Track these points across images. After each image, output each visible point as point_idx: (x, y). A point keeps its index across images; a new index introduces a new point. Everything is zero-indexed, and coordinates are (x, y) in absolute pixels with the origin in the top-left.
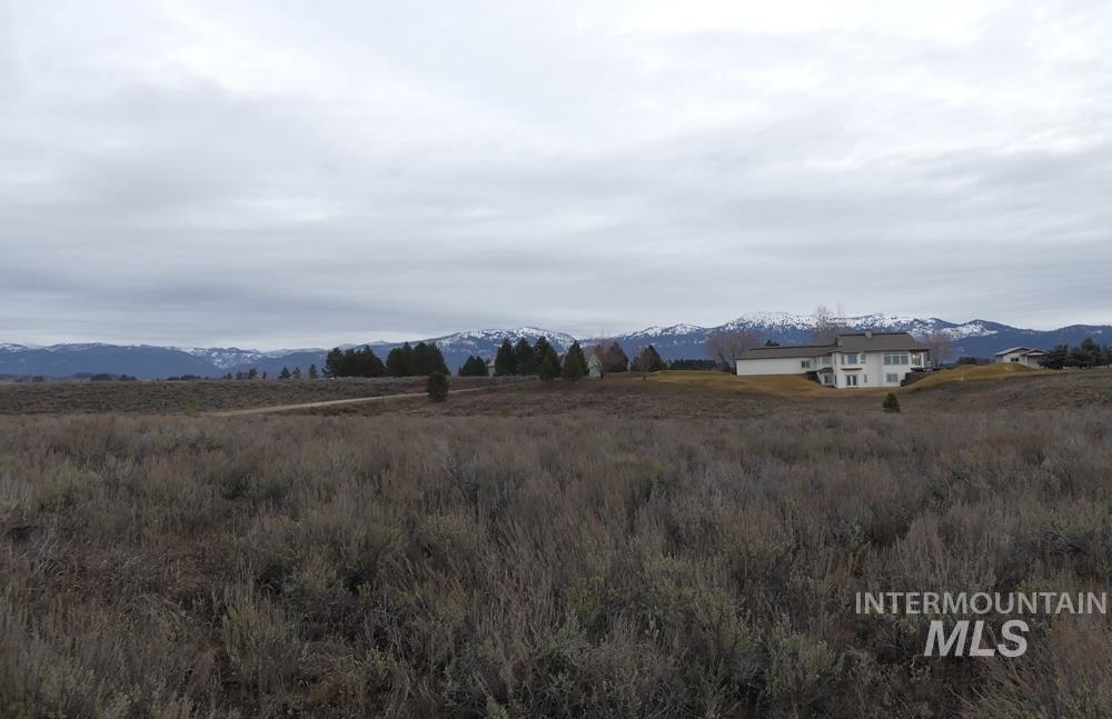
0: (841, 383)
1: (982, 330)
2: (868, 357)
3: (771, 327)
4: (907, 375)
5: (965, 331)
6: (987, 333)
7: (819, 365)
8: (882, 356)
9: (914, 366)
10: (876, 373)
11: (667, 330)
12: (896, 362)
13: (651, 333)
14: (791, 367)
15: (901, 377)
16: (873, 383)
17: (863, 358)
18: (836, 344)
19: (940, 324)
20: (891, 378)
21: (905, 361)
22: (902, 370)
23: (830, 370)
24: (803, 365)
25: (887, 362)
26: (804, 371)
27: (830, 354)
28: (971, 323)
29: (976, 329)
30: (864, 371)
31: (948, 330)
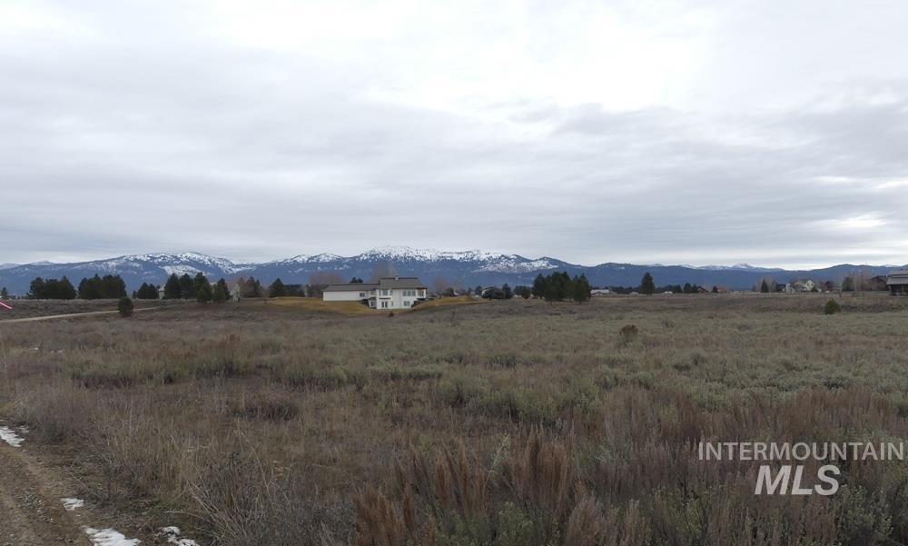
0: (379, 306)
1: (548, 265)
2: (394, 292)
3: (396, 258)
4: (415, 302)
5: (536, 265)
6: (551, 267)
7: (368, 295)
8: (402, 291)
9: (419, 297)
10: (398, 300)
11: (312, 258)
12: (409, 295)
13: (299, 260)
14: (354, 296)
15: (412, 303)
16: (396, 306)
17: (391, 292)
18: (379, 284)
19: (520, 259)
20: (406, 303)
21: (414, 294)
22: (412, 299)
23: (374, 298)
24: (361, 295)
25: (404, 294)
26: (361, 299)
27: (375, 290)
28: (541, 259)
29: (543, 264)
30: (392, 299)
31: (525, 264)
